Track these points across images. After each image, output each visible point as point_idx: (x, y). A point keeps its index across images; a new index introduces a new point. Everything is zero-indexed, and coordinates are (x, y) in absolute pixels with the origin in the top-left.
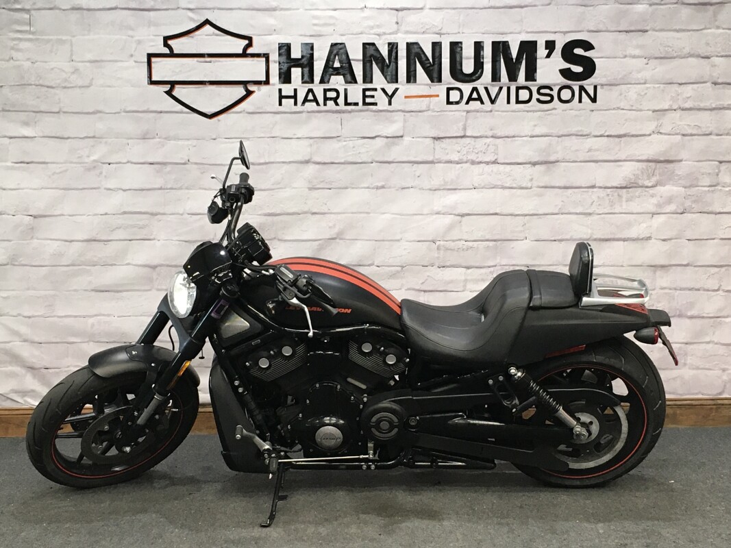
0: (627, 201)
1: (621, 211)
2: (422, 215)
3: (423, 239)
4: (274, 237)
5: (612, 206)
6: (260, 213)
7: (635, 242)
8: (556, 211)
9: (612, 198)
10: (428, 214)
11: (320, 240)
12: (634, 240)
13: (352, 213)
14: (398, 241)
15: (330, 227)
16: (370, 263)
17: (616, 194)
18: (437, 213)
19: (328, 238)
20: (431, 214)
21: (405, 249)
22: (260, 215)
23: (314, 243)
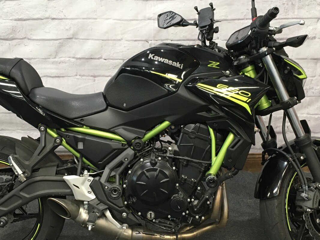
0: (298, 9)
2: (137, 20)
4: (24, 36)
5: (286, 12)
6: (11, 18)
8: (242, 17)
9: (287, 6)
13: (83, 19)
14: (120, 40)
15: (67, 30)
17: (291, 3)
18: (149, 19)
20: (144, 19)
21: (125, 46)
22: (11, 20)
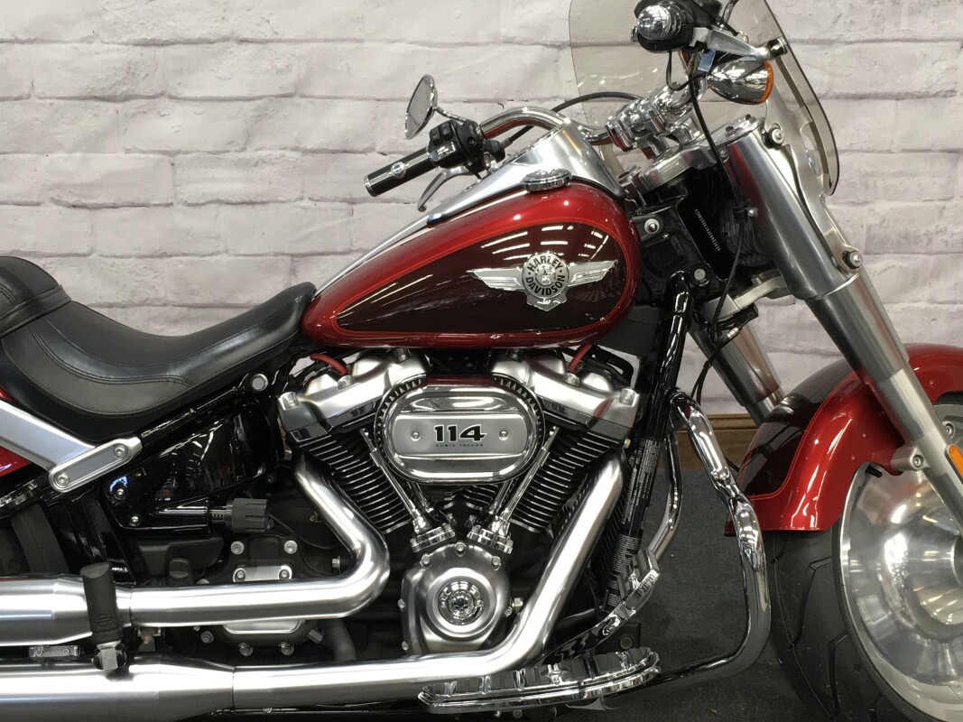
1: (896, 37)
3: (476, 96)
7: (921, 100)
10: (487, 44)
11: (260, 98)
12: (919, 97)
16: (366, 145)
19: (275, 93)
23: (247, 105)
